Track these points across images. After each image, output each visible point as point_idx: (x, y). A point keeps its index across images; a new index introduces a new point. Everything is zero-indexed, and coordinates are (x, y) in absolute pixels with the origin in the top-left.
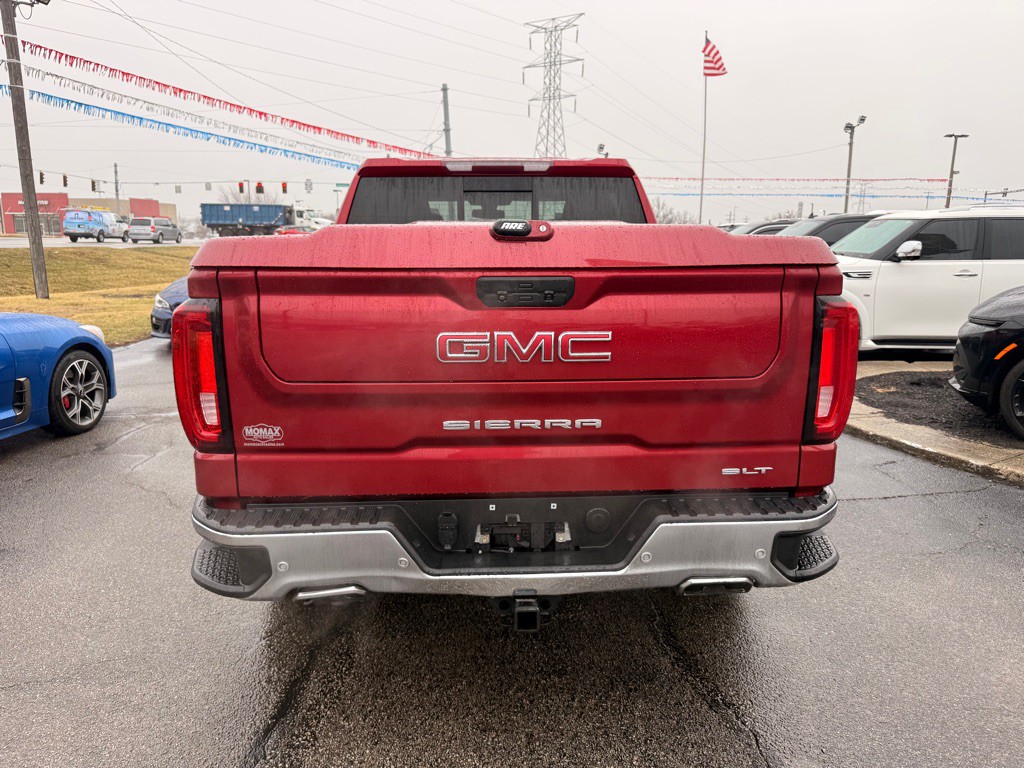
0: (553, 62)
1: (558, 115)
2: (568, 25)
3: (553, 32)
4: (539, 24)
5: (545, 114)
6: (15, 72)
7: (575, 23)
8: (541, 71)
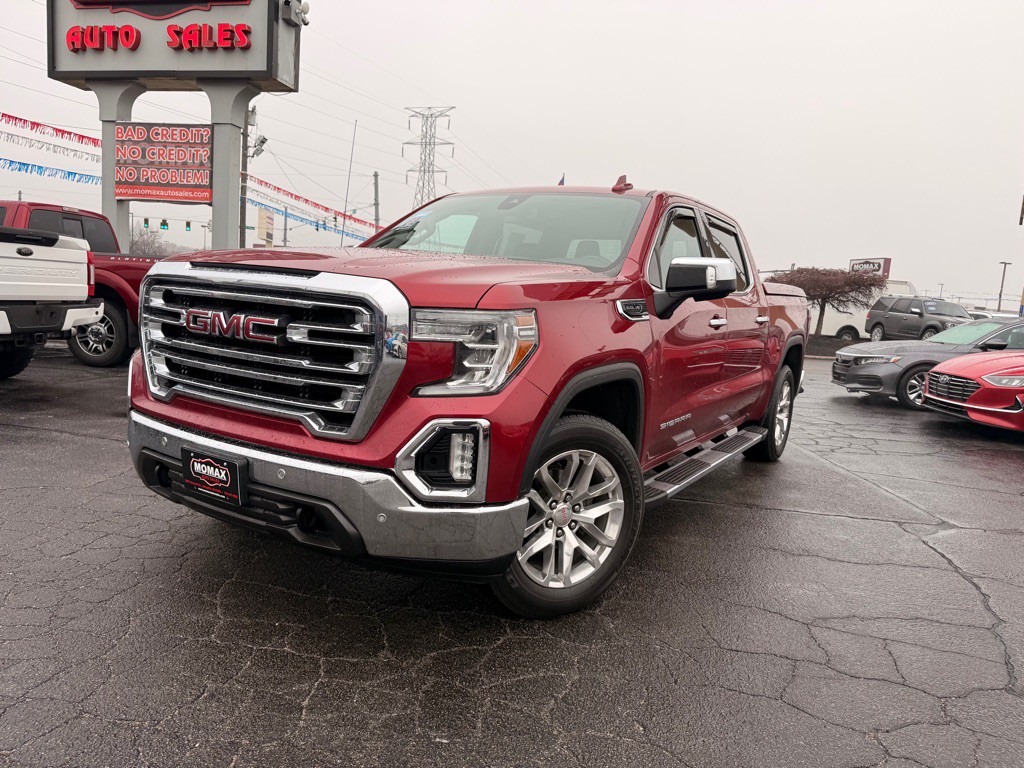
0: (428, 142)
1: (432, 186)
2: (442, 114)
3: (429, 118)
4: (418, 110)
5: (421, 184)
6: (244, 189)
7: (448, 113)
8: (418, 149)
